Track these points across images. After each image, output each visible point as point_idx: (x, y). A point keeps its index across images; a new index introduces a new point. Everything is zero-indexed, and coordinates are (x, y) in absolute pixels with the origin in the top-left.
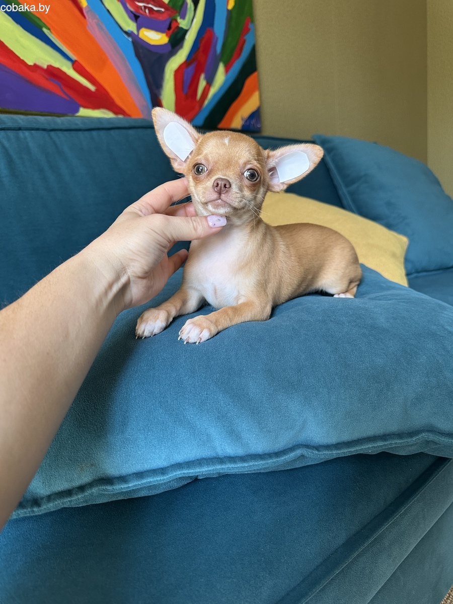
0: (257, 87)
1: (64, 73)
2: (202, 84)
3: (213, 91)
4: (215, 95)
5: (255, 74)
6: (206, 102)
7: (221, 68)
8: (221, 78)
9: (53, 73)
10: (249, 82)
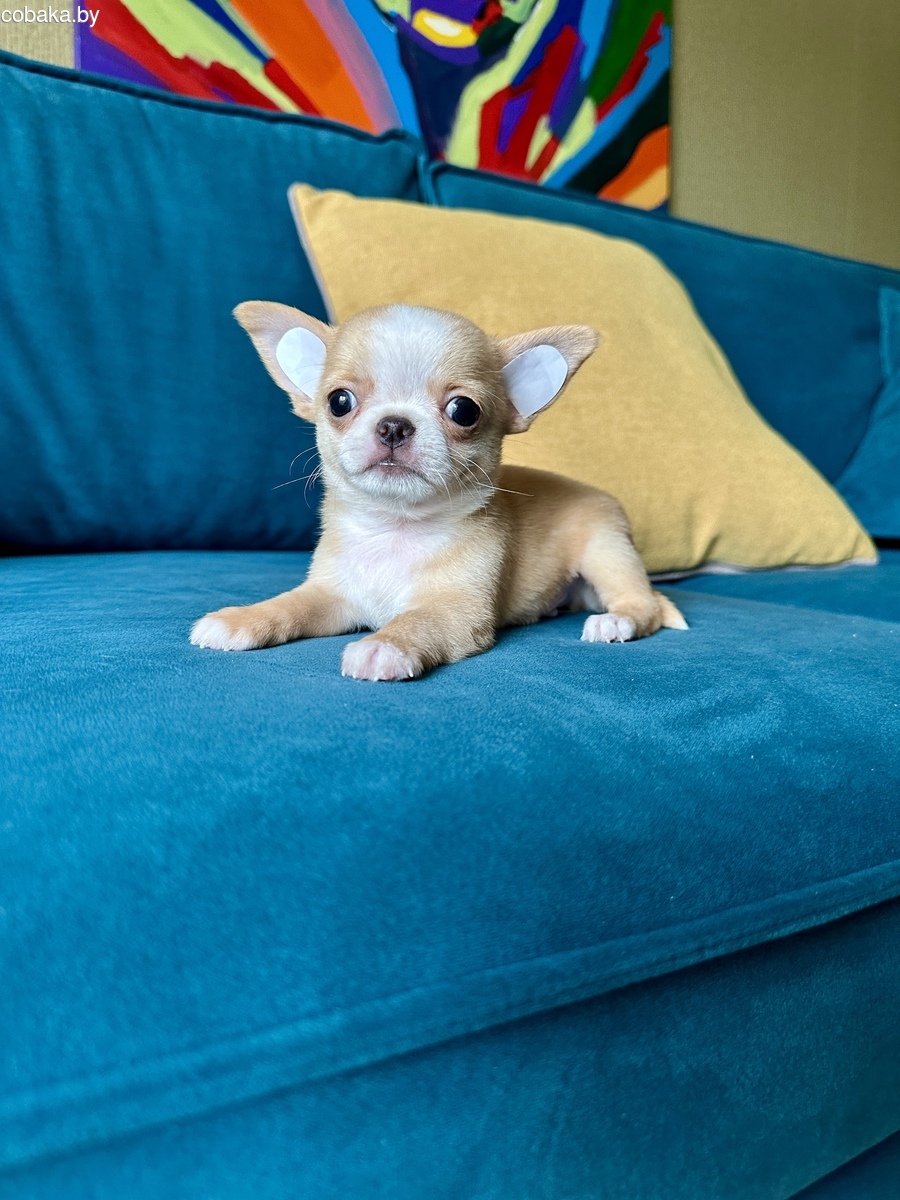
0: (668, 157)
1: (244, 83)
2: (542, 136)
3: (564, 154)
4: (568, 164)
5: (664, 131)
6: (546, 177)
7: (587, 112)
8: (584, 129)
9: (221, 79)
10: (649, 145)
